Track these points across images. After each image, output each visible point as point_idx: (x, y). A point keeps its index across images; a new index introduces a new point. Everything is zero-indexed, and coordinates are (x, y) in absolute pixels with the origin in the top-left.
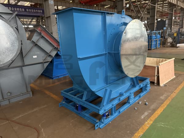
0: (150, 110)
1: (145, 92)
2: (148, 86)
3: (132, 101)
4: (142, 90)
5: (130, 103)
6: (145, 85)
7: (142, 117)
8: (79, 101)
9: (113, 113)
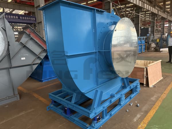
0: (143, 112)
1: (135, 94)
2: (138, 87)
3: (123, 103)
4: (132, 92)
5: (121, 105)
6: (135, 86)
7: (135, 120)
8: (68, 104)
9: (104, 116)
